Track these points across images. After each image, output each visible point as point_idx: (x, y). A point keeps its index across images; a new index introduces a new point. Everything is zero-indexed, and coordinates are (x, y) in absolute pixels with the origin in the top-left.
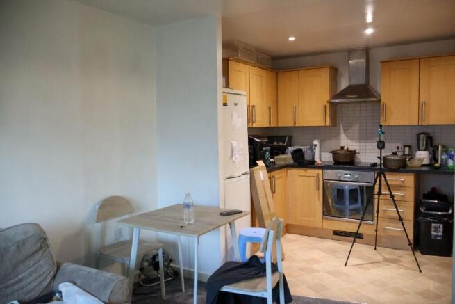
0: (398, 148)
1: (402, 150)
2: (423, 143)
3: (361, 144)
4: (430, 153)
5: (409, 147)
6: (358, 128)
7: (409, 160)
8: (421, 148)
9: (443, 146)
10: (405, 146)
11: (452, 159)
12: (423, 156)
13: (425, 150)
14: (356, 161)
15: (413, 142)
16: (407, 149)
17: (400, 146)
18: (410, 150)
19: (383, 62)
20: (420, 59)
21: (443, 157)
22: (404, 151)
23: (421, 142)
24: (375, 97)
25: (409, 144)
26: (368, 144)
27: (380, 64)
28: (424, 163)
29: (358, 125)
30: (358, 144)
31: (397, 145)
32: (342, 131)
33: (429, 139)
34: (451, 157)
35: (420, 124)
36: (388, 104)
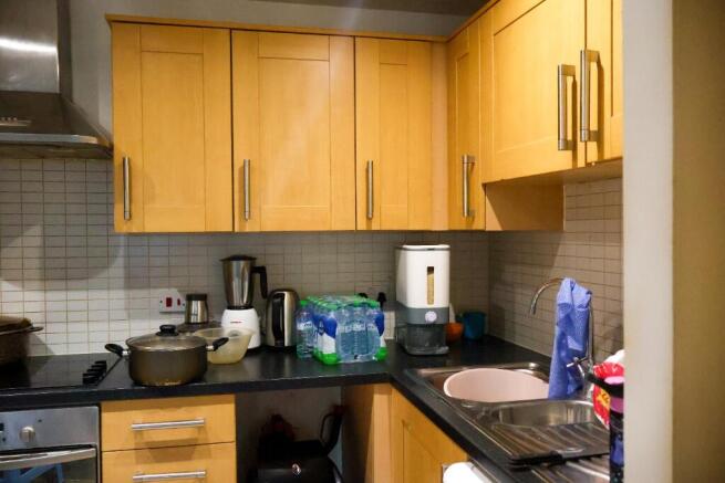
0: (169, 302)
1: (183, 308)
2: (240, 288)
3: (51, 295)
5: (203, 298)
6: (38, 241)
7: (216, 348)
8: (236, 302)
10: (190, 298)
11: (332, 334)
13: (247, 307)
14: (35, 352)
15: (208, 281)
16: (197, 306)
17: (175, 294)
18: (206, 307)
19: (113, 21)
20: (231, 29)
22: (188, 313)
23: (236, 283)
24: (93, 134)
25: (201, 291)
26: (72, 295)
27: (106, 26)
29: (37, 230)
30: (38, 296)
31: (164, 293)
33: (258, 271)
34: (330, 329)
35: (236, 230)
36: (138, 162)
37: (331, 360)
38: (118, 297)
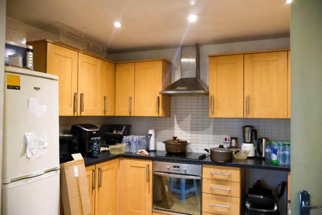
0: (226, 139)
1: (229, 142)
2: (248, 136)
3: (194, 135)
4: (255, 146)
5: (236, 139)
6: (190, 119)
8: (247, 141)
9: (267, 140)
10: (232, 138)
11: (276, 154)
12: (248, 149)
13: (250, 143)
14: (189, 151)
15: (238, 133)
16: (234, 141)
17: (228, 137)
18: (237, 142)
19: (210, 57)
20: (244, 54)
21: (267, 151)
22: (231, 143)
23: (246, 135)
24: (203, 89)
25: (236, 136)
26: (199, 135)
27: (208, 58)
28: (249, 156)
29: (190, 116)
30: (189, 135)
31: (224, 136)
32: (176, 122)
33: (254, 132)
34: (275, 152)
35: (245, 117)
36: (215, 97)
37: (276, 162)
38: (211, 137)
